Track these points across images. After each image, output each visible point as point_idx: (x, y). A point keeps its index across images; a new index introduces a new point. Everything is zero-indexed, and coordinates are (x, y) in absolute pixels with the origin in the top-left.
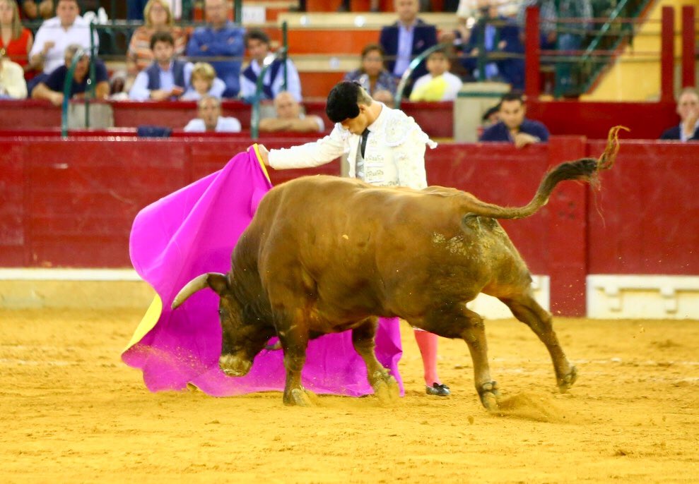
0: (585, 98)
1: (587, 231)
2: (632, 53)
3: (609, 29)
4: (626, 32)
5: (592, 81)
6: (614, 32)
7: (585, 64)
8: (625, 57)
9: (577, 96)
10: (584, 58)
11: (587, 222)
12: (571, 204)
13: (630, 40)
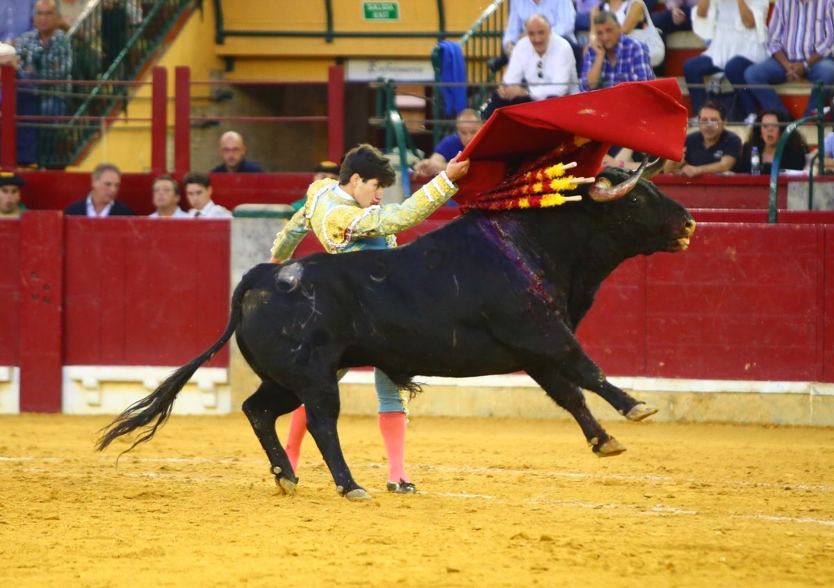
0: (70, 169)
1: (64, 315)
2: (126, 120)
3: (99, 93)
4: (120, 96)
5: (79, 150)
6: (105, 96)
7: (71, 132)
8: (117, 124)
9: (63, 167)
10: (70, 125)
11: (64, 306)
12: (45, 286)
13: (123, 105)
